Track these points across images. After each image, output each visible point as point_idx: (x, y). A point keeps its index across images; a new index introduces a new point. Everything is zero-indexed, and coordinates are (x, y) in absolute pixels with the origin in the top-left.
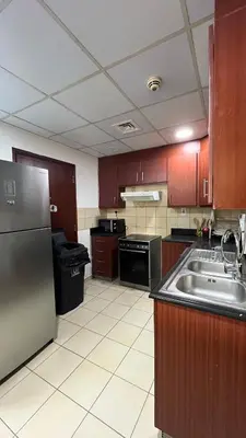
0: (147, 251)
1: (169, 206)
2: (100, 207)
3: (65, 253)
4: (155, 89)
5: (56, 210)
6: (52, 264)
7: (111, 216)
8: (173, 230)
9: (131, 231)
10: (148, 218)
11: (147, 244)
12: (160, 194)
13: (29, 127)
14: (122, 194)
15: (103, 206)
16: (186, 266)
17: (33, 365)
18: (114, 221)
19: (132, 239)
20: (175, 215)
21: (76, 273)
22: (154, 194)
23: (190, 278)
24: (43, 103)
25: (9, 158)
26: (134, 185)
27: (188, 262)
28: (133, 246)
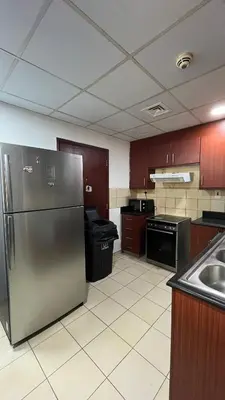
0: (175, 232)
1: (200, 188)
2: (130, 188)
3: (96, 229)
4: (184, 67)
5: (91, 190)
6: (83, 237)
7: (141, 196)
8: (204, 213)
9: (159, 211)
10: (177, 200)
11: (175, 225)
12: (192, 175)
13: (69, 119)
14: (152, 176)
15: (134, 186)
16: (214, 254)
17: (66, 321)
18: (143, 201)
19: (160, 219)
20: (208, 197)
21: (105, 247)
22: (184, 175)
23: (217, 269)
24: (79, 97)
25: (54, 147)
26: (164, 167)
27: (218, 250)
28: (161, 226)
